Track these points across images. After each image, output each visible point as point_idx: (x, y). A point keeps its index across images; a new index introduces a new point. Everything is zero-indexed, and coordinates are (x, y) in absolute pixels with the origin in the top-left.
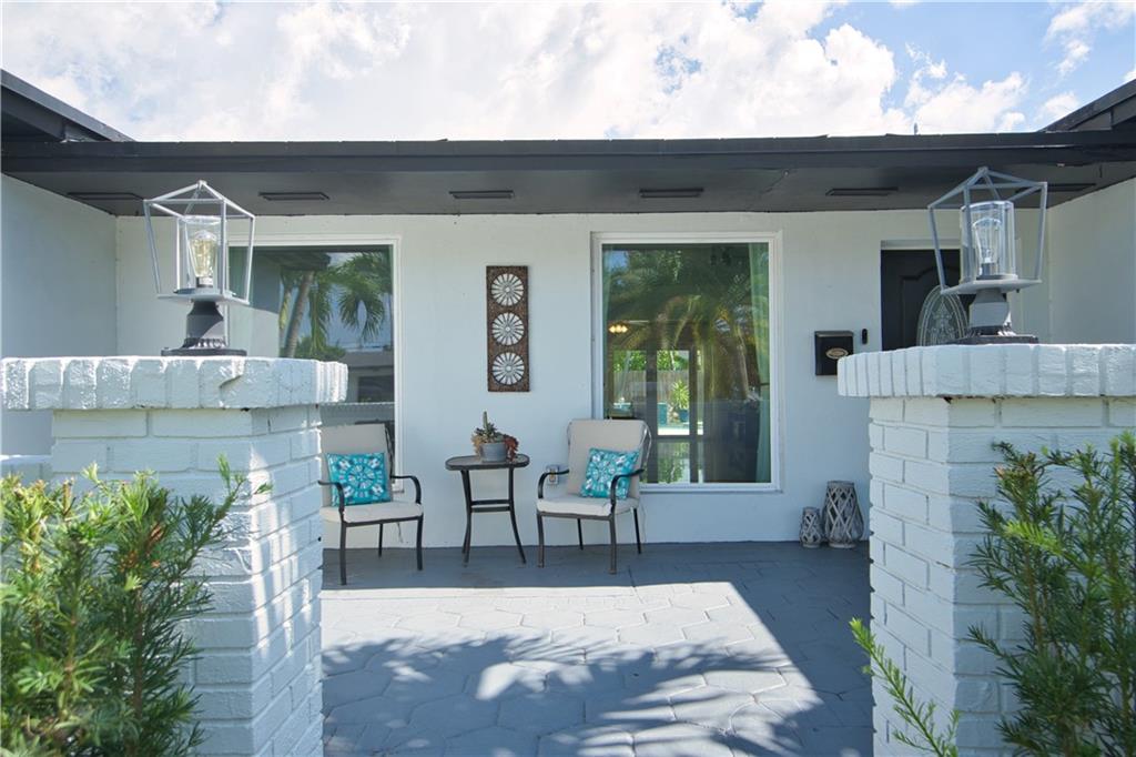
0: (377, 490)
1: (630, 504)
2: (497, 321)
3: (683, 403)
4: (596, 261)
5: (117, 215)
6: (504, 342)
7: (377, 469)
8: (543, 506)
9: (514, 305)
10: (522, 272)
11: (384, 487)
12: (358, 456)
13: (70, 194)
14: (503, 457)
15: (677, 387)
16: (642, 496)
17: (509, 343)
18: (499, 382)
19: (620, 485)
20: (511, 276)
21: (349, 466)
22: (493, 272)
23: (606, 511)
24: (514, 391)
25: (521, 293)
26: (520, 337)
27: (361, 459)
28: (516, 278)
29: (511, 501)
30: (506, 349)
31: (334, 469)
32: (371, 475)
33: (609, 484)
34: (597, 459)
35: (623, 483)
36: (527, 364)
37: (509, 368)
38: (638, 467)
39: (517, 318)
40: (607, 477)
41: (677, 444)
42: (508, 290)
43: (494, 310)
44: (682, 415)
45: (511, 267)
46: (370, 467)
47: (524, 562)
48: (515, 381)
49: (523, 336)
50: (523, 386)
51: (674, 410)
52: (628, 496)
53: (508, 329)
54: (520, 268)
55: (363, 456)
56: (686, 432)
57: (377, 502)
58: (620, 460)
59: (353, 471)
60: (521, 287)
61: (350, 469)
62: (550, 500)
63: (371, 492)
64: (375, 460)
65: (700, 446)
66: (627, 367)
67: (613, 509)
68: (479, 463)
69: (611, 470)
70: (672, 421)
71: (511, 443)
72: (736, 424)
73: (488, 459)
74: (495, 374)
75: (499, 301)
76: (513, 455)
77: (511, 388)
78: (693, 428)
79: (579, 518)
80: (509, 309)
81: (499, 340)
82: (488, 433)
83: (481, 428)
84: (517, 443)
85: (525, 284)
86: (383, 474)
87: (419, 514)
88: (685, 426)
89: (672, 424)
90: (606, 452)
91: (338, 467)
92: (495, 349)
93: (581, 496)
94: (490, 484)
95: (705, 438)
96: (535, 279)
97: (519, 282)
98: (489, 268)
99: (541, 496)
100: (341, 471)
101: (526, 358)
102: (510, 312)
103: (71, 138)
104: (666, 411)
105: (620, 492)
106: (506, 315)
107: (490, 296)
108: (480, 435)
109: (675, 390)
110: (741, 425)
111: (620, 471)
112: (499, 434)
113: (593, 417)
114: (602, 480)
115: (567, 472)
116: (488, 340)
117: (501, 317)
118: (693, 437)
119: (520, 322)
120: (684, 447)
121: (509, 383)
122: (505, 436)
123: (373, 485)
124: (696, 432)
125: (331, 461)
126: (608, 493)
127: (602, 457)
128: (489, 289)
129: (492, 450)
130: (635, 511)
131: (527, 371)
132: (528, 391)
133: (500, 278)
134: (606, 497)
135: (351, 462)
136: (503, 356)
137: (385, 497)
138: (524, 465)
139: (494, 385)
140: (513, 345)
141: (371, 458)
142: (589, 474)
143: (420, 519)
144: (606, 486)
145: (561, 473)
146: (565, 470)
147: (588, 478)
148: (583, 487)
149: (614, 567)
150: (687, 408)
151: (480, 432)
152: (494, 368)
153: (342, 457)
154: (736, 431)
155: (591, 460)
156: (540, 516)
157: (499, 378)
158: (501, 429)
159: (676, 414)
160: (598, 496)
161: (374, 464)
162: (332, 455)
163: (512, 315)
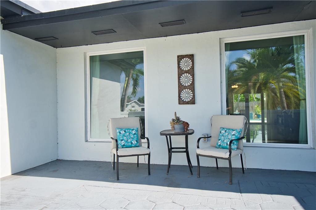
0: (134, 142)
1: (239, 152)
2: (182, 77)
3: (259, 112)
4: (222, 49)
5: (57, 48)
6: (184, 85)
7: (135, 134)
8: (199, 151)
9: (188, 70)
10: (191, 57)
11: (137, 141)
12: (128, 129)
13: (35, 39)
14: (183, 131)
15: (256, 107)
16: (244, 148)
17: (187, 85)
18: (183, 101)
19: (233, 144)
20: (187, 59)
21: (124, 133)
22: (180, 58)
23: (227, 156)
24: (188, 104)
25: (191, 65)
26: (191, 83)
27: (129, 130)
28: (189, 59)
29: (187, 147)
30: (185, 87)
31: (118, 134)
32: (132, 136)
33: (229, 143)
34: (223, 132)
35: (235, 143)
36: (194, 93)
37: (187, 95)
38: (242, 136)
39: (189, 75)
40: (228, 140)
41: (257, 125)
42: (186, 64)
43: (181, 72)
44: (258, 116)
45: (187, 55)
46: (132, 133)
47: (192, 174)
48: (189, 100)
49: (192, 82)
50: (193, 102)
51: (255, 114)
52: (238, 148)
53: (186, 80)
54: (190, 55)
55: (129, 129)
56: (260, 121)
57: (134, 147)
58: (234, 133)
59: (126, 135)
60: (191, 63)
61: (124, 134)
62: (202, 149)
63: (132, 143)
64: (134, 131)
65: (266, 127)
66: (238, 101)
67: (230, 155)
68: (173, 132)
69: (230, 137)
70: (254, 118)
71: (186, 125)
72: (280, 119)
73: (177, 131)
74: (181, 97)
75: (182, 69)
76: (187, 129)
77: (188, 103)
78: (263, 120)
79: (217, 158)
80: (186, 72)
81: (183, 84)
82: (177, 120)
83: (174, 118)
84: (188, 125)
85: (193, 61)
86: (137, 136)
87: (148, 153)
88: (260, 120)
89: (254, 119)
90: (227, 129)
91: (120, 133)
92: (181, 87)
93: (216, 147)
94: (178, 141)
95: (268, 124)
96: (196, 59)
97: (190, 61)
98: (178, 56)
99: (198, 147)
100: (121, 135)
101: (193, 91)
102: (187, 73)
103: (24, 14)
104: (252, 115)
105: (234, 146)
106: (185, 74)
107: (179, 67)
108: (174, 121)
109: (255, 108)
110: (282, 119)
111: (234, 138)
112: (181, 121)
113: (222, 114)
114: (225, 141)
115: (211, 137)
116: (178, 84)
117: (183, 75)
118: (263, 123)
119: (191, 77)
120: (260, 127)
121: (187, 101)
122: (184, 122)
123: (133, 140)
124: (264, 121)
125: (118, 131)
126: (228, 147)
127: (225, 131)
128: (179, 64)
129: (178, 127)
130: (241, 155)
131: (194, 96)
132: (194, 104)
133: (183, 60)
134: (227, 148)
135: (125, 131)
136: (184, 90)
137: (137, 145)
138: (191, 134)
139: (181, 102)
140: (188, 86)
141: (133, 130)
142: (220, 138)
143: (149, 155)
144: (227, 144)
145: (208, 137)
146: (210, 136)
147: (219, 140)
148: (217, 144)
149: (231, 181)
150: (260, 113)
151: (173, 120)
152: (181, 95)
153: (121, 129)
154: (280, 121)
155: (221, 132)
156: (198, 156)
157: (183, 99)
158: (182, 119)
159: (256, 116)
160: (223, 148)
161: (134, 132)
162: (118, 129)
163: (187, 74)
